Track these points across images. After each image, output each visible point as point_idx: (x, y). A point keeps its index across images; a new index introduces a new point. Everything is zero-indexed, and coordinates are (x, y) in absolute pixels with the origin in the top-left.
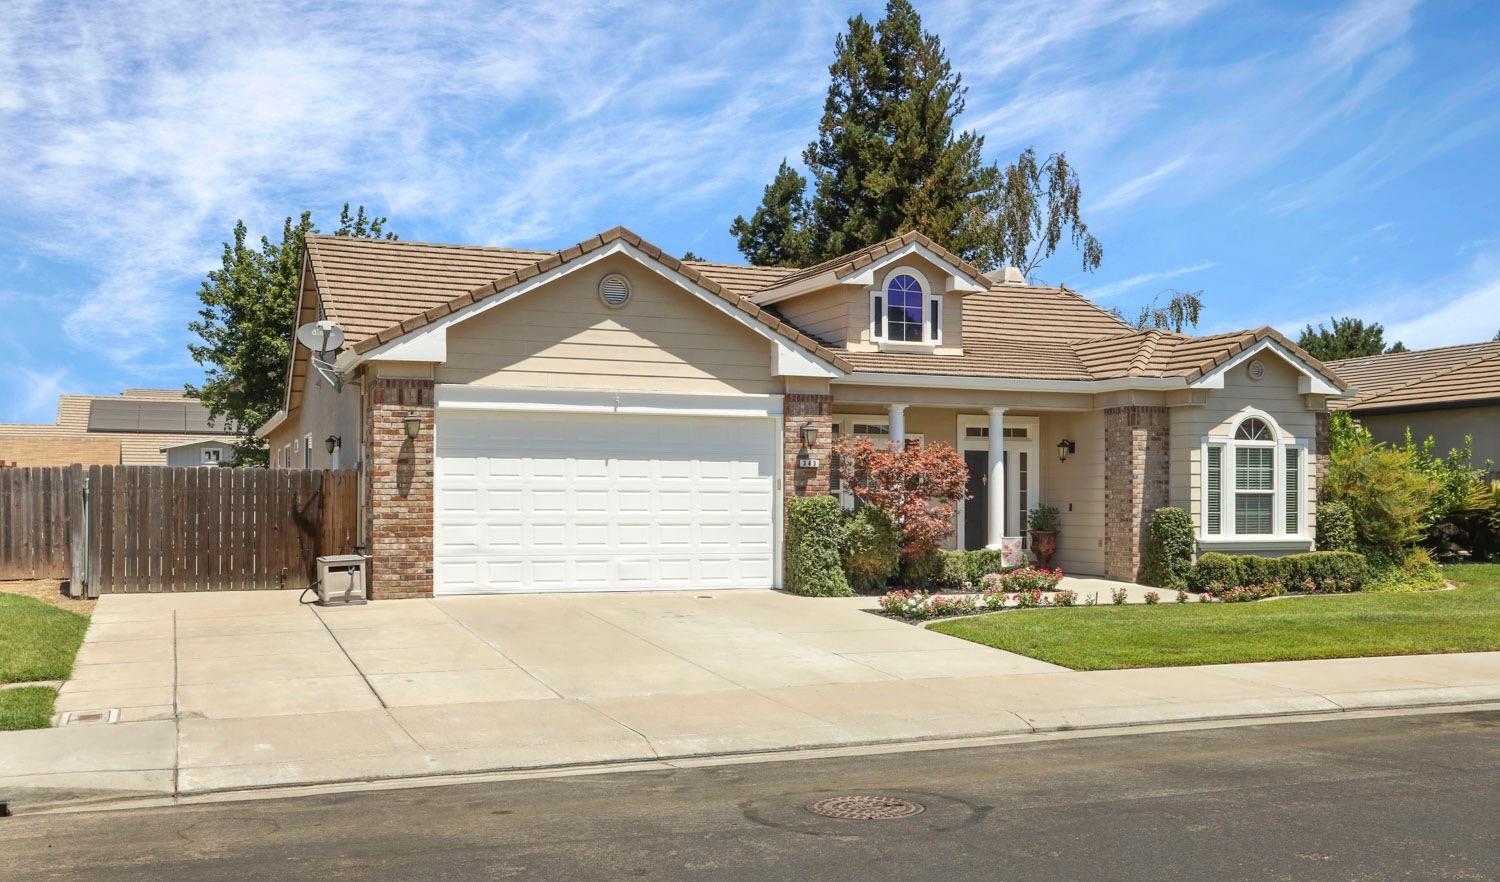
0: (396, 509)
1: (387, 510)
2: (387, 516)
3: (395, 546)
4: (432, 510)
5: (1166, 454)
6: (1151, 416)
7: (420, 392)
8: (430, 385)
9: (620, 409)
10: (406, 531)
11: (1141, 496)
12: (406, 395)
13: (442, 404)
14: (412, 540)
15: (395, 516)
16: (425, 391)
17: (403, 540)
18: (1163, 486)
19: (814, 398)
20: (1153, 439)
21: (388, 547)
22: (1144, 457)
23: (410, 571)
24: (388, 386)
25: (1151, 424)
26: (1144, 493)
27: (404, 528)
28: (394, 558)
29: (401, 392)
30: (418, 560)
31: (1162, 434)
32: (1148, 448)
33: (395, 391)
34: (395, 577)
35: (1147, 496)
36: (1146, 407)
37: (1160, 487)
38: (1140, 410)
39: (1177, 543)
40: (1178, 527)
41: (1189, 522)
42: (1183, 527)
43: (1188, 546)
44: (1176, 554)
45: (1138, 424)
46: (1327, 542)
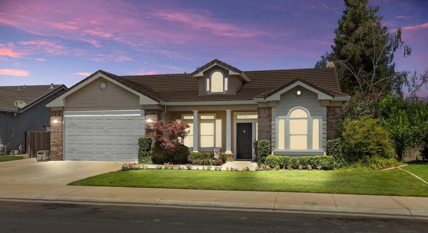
0: (55, 140)
1: (53, 141)
2: (53, 142)
3: (55, 149)
4: (62, 141)
5: (270, 122)
7: (59, 113)
8: (61, 112)
9: (104, 115)
10: (57, 145)
12: (56, 114)
13: (65, 116)
14: (58, 147)
15: (55, 142)
16: (61, 113)
17: (56, 147)
19: (152, 110)
20: (266, 118)
21: (53, 149)
22: (262, 124)
23: (57, 154)
24: (53, 112)
27: (56, 145)
28: (55, 151)
29: (56, 113)
30: (59, 152)
31: (269, 116)
32: (264, 121)
33: (54, 113)
34: (55, 156)
36: (263, 108)
37: (269, 133)
38: (261, 108)
39: (262, 152)
40: (262, 146)
41: (267, 145)
42: (264, 146)
43: (266, 153)
44: (261, 155)
45: (260, 113)
46: (329, 153)
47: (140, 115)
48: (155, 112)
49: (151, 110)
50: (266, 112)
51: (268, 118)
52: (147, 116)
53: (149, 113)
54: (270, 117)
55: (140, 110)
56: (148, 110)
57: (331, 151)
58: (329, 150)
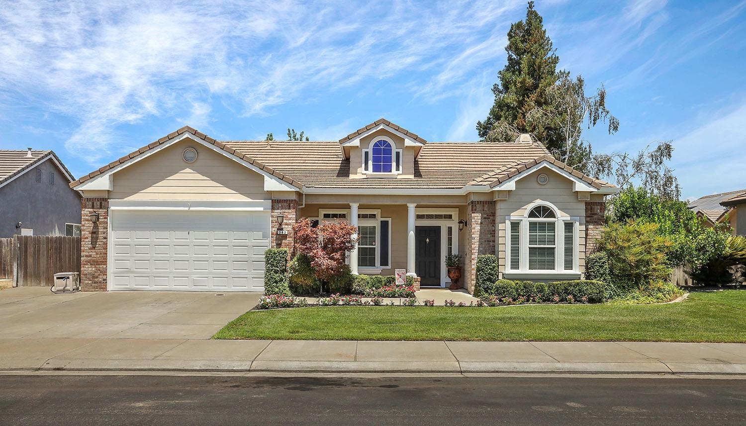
0: (90, 253)
1: (87, 254)
2: (86, 256)
3: (90, 269)
4: (106, 254)
5: (493, 226)
6: (483, 206)
7: (101, 203)
8: (106, 200)
9: (191, 209)
10: (94, 263)
11: (477, 249)
12: (95, 204)
13: (112, 208)
14: (98, 266)
15: (90, 256)
16: (103, 203)
17: (94, 266)
18: (491, 244)
20: (485, 218)
21: (86, 269)
22: (479, 228)
23: (96, 280)
24: (87, 201)
25: (483, 210)
26: (479, 247)
27: (94, 261)
28: (90, 274)
29: (93, 203)
30: (99, 275)
31: (490, 215)
32: (481, 223)
33: (91, 203)
34: (90, 282)
35: (481, 249)
36: (481, 201)
37: (489, 244)
38: (477, 203)
39: (486, 274)
40: (486, 265)
41: (493, 263)
42: (489, 265)
43: (492, 275)
44: (484, 280)
45: (475, 210)
46: (590, 275)
47: (261, 209)
48: (292, 205)
49: (285, 200)
50: (486, 209)
51: (489, 218)
52: (276, 211)
53: (280, 206)
54: (491, 217)
55: (263, 201)
56: (279, 201)
57: (594, 273)
58: (591, 272)
